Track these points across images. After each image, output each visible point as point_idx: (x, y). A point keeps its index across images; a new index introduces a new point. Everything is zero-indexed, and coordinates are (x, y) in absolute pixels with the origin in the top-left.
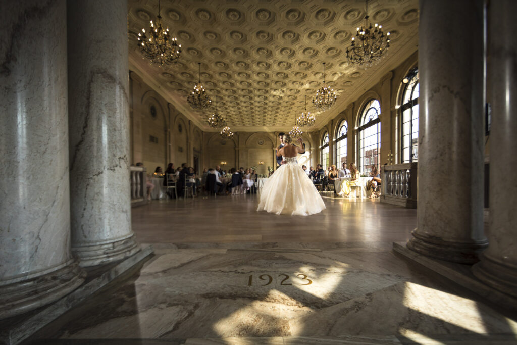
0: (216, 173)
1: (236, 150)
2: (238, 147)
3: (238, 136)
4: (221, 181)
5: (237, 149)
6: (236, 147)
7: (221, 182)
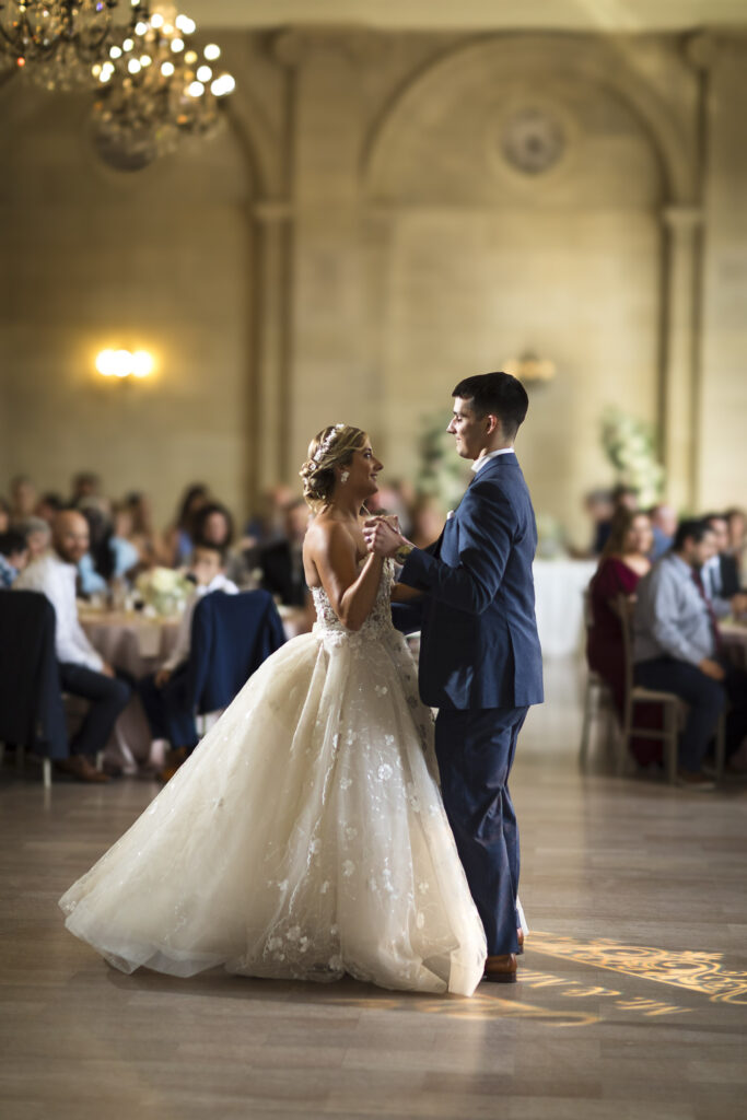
0: (56, 581)
1: (256, 231)
2: (286, 195)
3: (291, 75)
4: (99, 647)
5: (270, 213)
6: (256, 190)
7: (95, 663)
